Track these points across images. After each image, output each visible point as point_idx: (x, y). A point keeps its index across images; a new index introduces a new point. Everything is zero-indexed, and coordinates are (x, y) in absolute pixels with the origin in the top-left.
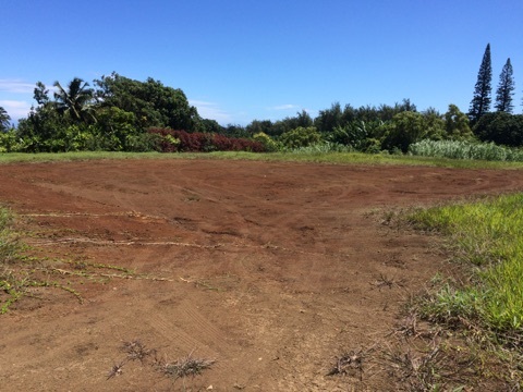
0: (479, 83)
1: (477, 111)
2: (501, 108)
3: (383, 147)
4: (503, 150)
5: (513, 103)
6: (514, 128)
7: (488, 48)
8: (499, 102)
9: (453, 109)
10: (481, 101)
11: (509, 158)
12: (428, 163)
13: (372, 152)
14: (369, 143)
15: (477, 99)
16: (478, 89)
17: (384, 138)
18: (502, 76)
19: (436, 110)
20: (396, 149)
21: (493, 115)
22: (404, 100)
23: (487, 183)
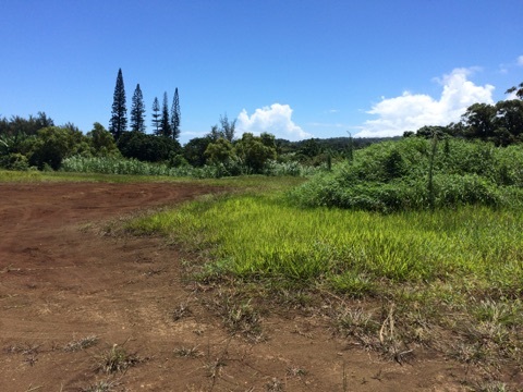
0: (115, 104)
1: (116, 130)
2: (136, 127)
3: (32, 162)
4: (147, 166)
5: (145, 123)
6: (149, 146)
7: (120, 73)
8: (134, 122)
9: (98, 127)
10: (118, 121)
11: (152, 173)
12: (90, 180)
13: (19, 169)
14: (14, 159)
15: (114, 118)
16: (115, 109)
17: (30, 153)
18: (134, 99)
19: (75, 126)
20: (46, 165)
21: (130, 134)
22: (40, 113)
23: (151, 195)
